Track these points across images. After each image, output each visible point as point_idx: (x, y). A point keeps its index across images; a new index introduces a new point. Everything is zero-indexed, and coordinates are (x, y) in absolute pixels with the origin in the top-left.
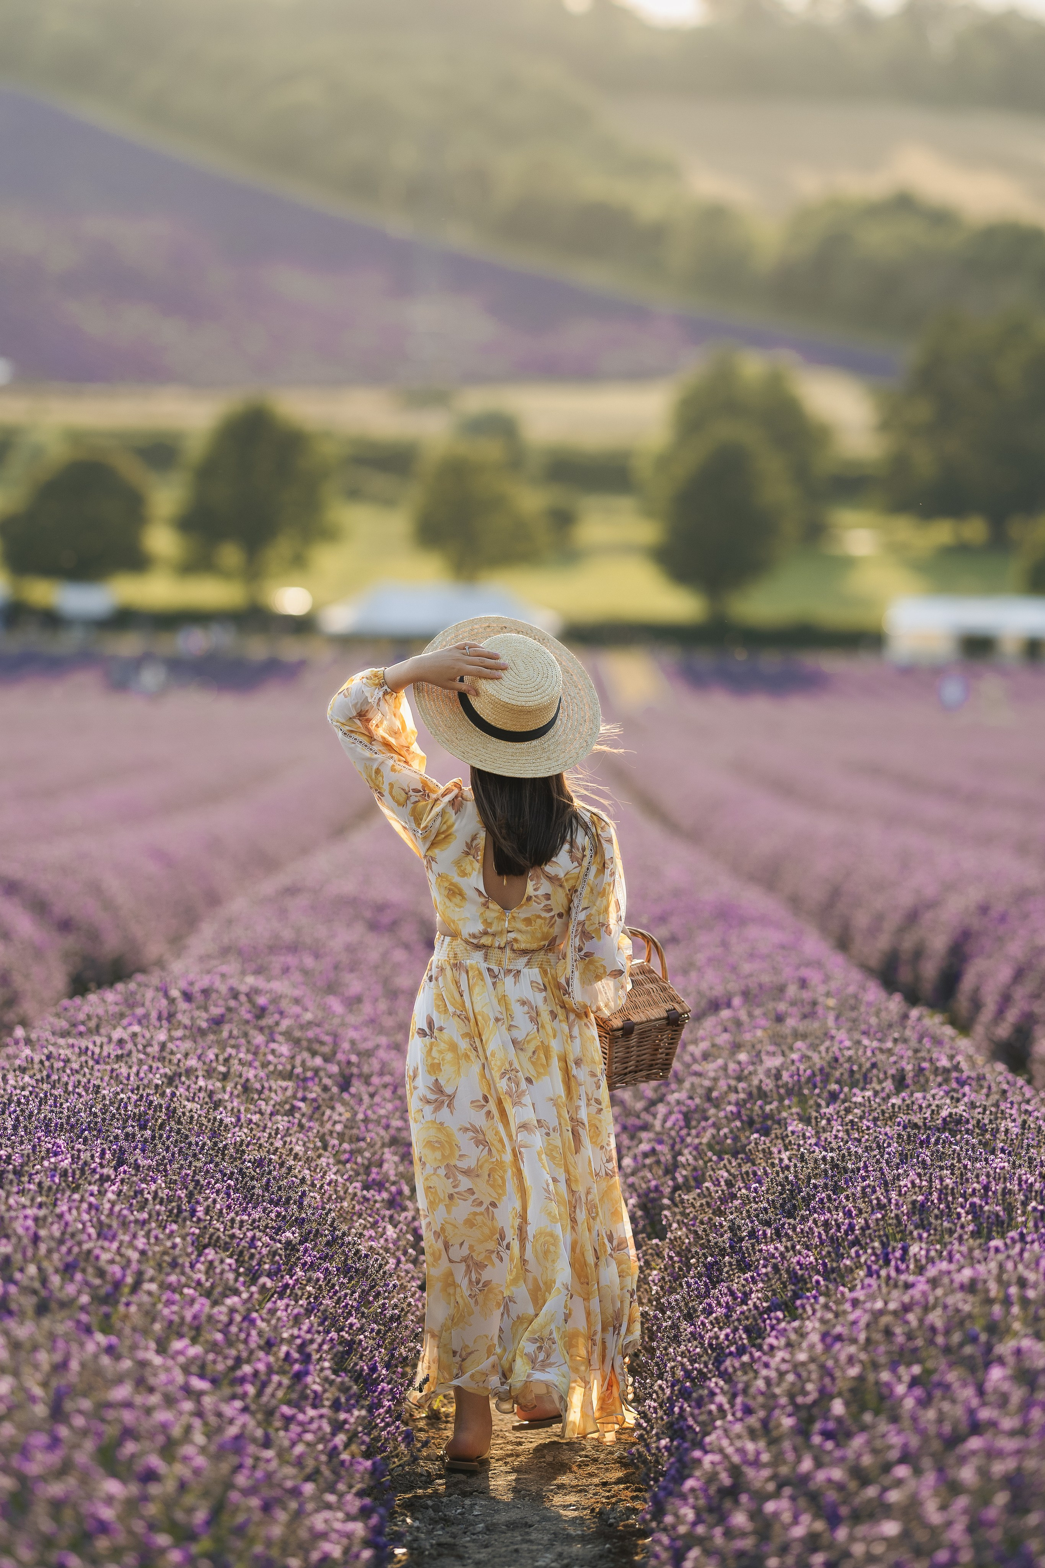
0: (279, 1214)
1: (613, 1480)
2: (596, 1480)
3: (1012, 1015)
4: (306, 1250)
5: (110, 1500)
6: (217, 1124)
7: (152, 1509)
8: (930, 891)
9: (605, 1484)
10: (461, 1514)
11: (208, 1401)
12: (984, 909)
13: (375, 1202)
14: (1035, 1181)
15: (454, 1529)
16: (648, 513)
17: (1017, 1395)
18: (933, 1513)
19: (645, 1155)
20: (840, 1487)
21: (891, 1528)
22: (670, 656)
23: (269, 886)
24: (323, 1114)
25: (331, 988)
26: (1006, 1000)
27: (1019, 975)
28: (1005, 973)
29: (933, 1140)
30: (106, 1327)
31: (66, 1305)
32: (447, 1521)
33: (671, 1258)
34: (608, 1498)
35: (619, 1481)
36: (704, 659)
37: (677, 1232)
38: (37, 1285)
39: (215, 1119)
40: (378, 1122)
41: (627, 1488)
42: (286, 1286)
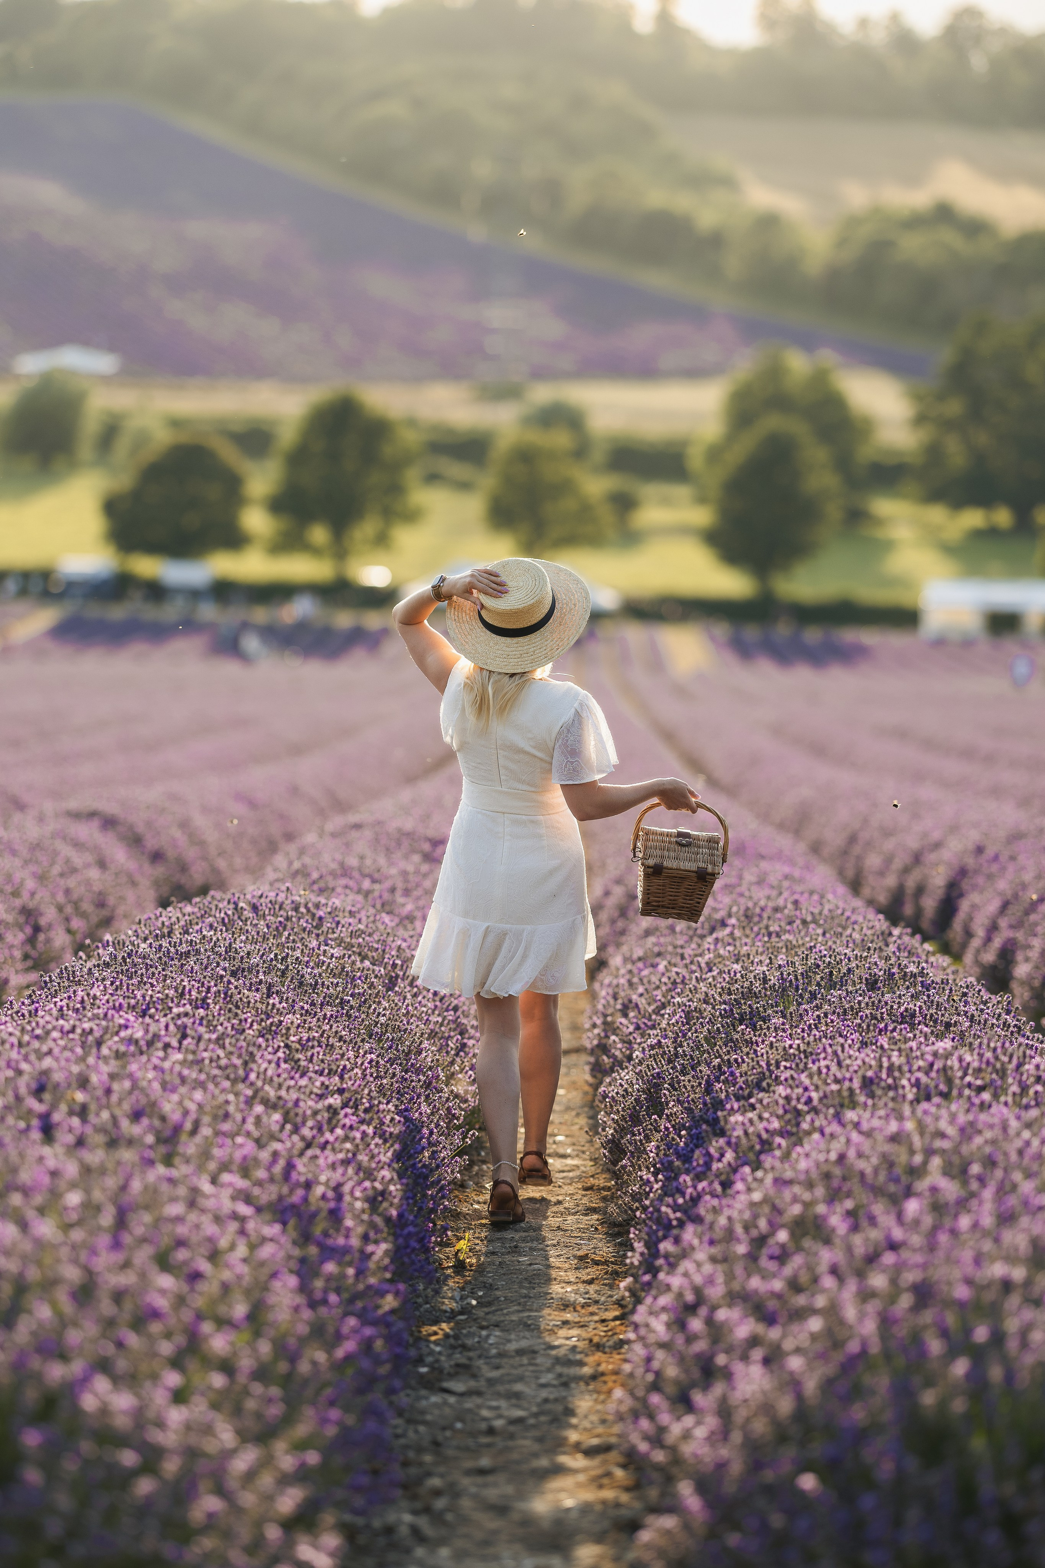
0: (323, 1084)
1: (611, 1318)
2: (596, 1318)
3: (997, 942)
4: (346, 1116)
5: (163, 1292)
6: (270, 1007)
7: (199, 1302)
8: (936, 835)
9: (603, 1321)
10: (479, 1342)
11: (251, 1226)
12: (979, 850)
13: (412, 1081)
14: (974, 1060)
15: (471, 1354)
16: (701, 500)
17: (928, 1221)
18: (850, 1313)
19: (652, 1047)
20: (779, 1296)
21: (815, 1324)
22: (722, 630)
23: (336, 822)
24: (370, 1006)
25: (387, 907)
26: (993, 928)
27: (1005, 906)
28: (993, 906)
29: (890, 1028)
30: (168, 1161)
31: (131, 1142)
32: (464, 1347)
33: (667, 1129)
34: (605, 1331)
35: (616, 1318)
36: (751, 633)
37: (673, 1108)
38: (109, 1127)
39: (268, 1004)
40: (419, 1019)
41: (622, 1324)
42: (327, 1142)
